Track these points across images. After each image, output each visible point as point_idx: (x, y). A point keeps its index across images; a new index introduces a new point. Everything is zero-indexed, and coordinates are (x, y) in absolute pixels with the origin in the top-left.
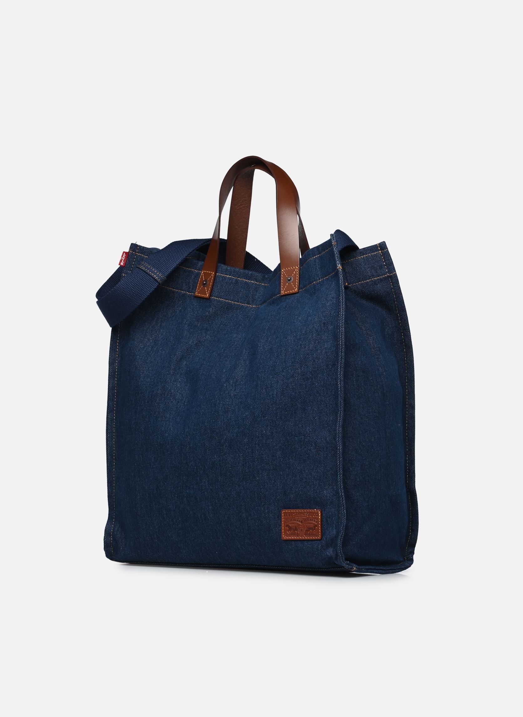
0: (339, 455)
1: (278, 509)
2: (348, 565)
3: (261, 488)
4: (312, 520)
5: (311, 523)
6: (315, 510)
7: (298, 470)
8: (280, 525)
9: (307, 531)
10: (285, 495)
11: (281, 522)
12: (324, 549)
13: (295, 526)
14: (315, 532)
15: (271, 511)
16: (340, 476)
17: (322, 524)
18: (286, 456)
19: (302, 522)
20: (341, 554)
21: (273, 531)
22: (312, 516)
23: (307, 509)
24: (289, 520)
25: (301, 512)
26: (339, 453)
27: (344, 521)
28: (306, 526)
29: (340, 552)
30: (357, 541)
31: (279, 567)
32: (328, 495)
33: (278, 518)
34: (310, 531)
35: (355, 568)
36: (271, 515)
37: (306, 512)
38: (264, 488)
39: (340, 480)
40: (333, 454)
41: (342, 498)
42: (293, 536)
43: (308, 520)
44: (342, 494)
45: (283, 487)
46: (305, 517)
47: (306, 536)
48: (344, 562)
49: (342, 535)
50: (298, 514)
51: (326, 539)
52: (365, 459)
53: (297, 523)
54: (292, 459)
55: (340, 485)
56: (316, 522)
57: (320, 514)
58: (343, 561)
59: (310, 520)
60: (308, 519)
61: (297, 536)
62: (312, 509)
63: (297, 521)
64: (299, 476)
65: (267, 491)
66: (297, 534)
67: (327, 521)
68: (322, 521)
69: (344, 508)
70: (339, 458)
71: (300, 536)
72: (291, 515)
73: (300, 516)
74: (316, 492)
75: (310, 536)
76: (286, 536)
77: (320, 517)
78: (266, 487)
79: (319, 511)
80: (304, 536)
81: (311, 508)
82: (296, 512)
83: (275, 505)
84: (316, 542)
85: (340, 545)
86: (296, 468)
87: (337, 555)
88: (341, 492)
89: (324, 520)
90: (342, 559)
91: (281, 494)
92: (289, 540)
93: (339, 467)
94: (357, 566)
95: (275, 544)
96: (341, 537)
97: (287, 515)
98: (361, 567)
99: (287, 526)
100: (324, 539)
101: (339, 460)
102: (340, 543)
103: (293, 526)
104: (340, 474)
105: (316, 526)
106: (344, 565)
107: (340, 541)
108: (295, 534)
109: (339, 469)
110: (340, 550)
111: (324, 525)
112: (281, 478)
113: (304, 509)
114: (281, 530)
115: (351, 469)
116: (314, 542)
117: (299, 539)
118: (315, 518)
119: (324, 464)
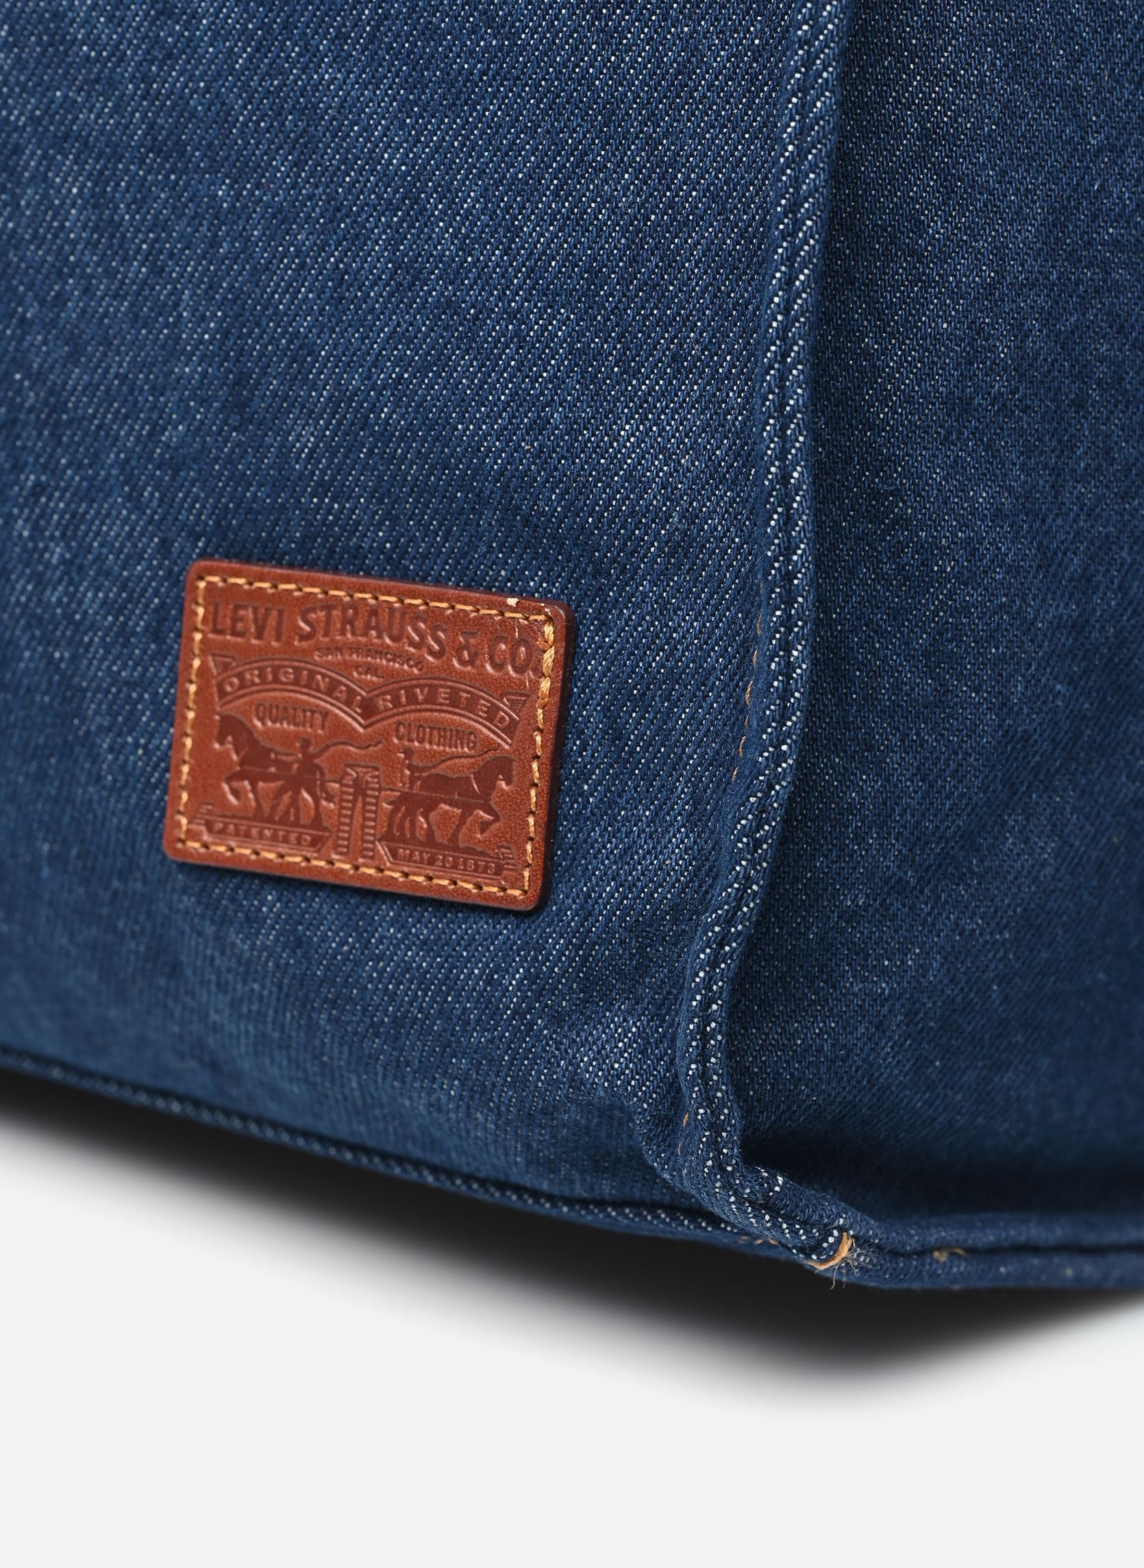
0: (808, 62)
1: (165, 544)
2: (775, 1213)
3: (23, 319)
4: (471, 706)
5: (462, 735)
6: (512, 601)
7: (387, 178)
8: (167, 715)
9: (407, 802)
10: (235, 420)
11: (176, 678)
12: (557, 1019)
13: (306, 743)
14: (484, 826)
15: (100, 558)
16: (789, 281)
17: (559, 757)
18: (286, 26)
19: (368, 709)
20: (707, 1099)
21: (95, 758)
22: (471, 662)
23: (438, 581)
24: (253, 676)
25: (374, 612)
26: (806, 42)
27: (779, 758)
28: (408, 752)
29: (704, 1075)
30: (923, 969)
31: (166, 1094)
32: (658, 468)
33: (157, 637)
34: (433, 815)
35: (844, 1251)
36: (91, 600)
37: (418, 617)
38: (54, 323)
39: (785, 328)
40: (757, 53)
41: (788, 521)
42: (274, 838)
43: (431, 699)
44: (784, 477)
45: (226, 334)
46: (408, 658)
47: (394, 854)
48: (727, 1186)
49: (740, 900)
50: (346, 621)
51: (586, 914)
52: (1099, 151)
53: (325, 714)
54: (341, 60)
55: (782, 377)
56: (510, 730)
57: (549, 657)
58: (720, 1166)
59: (454, 701)
60: (433, 689)
61: (316, 842)
62: (488, 589)
63: (329, 692)
64: (391, 243)
65: (74, 356)
66: (317, 822)
67: (616, 734)
68: (563, 725)
69: (787, 622)
70: (803, 88)
71: (336, 847)
72: (272, 622)
73: (356, 648)
74: (539, 426)
75: (431, 862)
76: (210, 829)
77: (545, 685)
78: (71, 311)
79: (549, 620)
80: (381, 849)
81: (472, 584)
82: (329, 605)
83: (139, 507)
84: (485, 926)
85: (705, 1004)
86: (373, 160)
87: (672, 1090)
88: (782, 454)
89: (591, 716)
90: (714, 1145)
91: (202, 402)
92: (233, 873)
93: (796, 182)
94: (874, 1230)
95: (116, 884)
96: (729, 921)
97: (235, 620)
98: (913, 1238)
99: (231, 727)
100: (561, 912)
101: (803, 109)
102: (710, 980)
103: (287, 738)
104: (790, 259)
105: (503, 767)
106: (729, 1208)
107: (713, 963)
108: (296, 824)
109: (794, 207)
110: (703, 1058)
111: (584, 775)
112: (215, 243)
113: (405, 576)
114: (166, 761)
115: (937, 229)
116: (467, 927)
117: (330, 879)
118: (503, 689)
119: (651, 143)
